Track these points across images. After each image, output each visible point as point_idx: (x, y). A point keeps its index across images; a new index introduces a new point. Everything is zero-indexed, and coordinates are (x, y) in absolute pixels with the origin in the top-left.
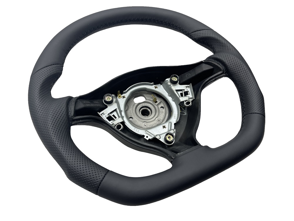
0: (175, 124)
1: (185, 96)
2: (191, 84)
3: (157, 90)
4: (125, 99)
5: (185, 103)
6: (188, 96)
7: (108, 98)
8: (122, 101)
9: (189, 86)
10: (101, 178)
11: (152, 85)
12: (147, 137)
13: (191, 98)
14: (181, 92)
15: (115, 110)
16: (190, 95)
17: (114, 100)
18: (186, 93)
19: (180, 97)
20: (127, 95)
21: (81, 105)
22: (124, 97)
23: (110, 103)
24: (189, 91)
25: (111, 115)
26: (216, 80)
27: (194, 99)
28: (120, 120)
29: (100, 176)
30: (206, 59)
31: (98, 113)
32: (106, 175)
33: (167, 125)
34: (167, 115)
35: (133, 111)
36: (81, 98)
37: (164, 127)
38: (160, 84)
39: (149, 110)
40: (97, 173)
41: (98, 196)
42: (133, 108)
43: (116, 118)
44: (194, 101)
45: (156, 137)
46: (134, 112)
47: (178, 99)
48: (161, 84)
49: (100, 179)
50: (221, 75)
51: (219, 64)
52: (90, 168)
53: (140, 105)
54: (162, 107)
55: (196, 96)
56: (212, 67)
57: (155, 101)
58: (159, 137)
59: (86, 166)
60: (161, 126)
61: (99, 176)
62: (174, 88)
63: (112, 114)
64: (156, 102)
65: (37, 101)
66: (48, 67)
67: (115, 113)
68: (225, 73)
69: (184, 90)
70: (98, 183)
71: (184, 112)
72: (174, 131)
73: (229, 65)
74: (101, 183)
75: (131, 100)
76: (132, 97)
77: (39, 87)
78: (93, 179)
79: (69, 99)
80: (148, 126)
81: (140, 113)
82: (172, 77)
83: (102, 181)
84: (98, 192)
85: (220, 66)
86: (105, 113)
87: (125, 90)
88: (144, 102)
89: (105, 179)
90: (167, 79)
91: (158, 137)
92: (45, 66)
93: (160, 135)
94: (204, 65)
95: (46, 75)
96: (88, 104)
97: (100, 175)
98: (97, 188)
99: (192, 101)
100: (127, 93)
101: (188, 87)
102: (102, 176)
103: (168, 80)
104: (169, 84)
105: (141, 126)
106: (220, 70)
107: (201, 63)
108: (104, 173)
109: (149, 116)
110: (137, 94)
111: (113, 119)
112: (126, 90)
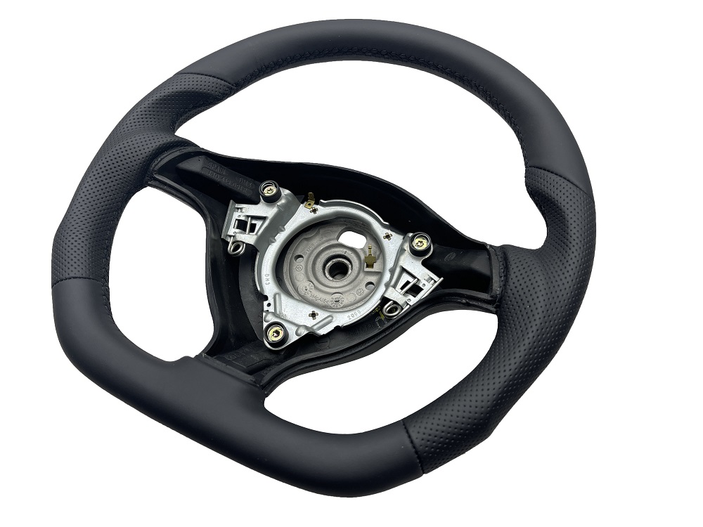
0: (337, 328)
2: (442, 279)
3: (385, 242)
8: (303, 214)
9: (435, 278)
11: (384, 226)
12: (269, 305)
14: (410, 279)
15: (264, 218)
16: (413, 300)
18: (415, 290)
19: (394, 287)
20: (323, 211)
22: (314, 211)
24: (422, 290)
25: (250, 221)
28: (249, 241)
31: (231, 201)
35: (315, 248)
37: (313, 315)
39: (349, 272)
43: (252, 231)
46: (316, 251)
53: (341, 249)
54: (372, 284)
57: (369, 262)
64: (370, 266)
67: (258, 223)
69: (418, 280)
76: (341, 225)
85: (497, 282)
86: (243, 210)
87: (325, 200)
88: (352, 249)
90: (410, 234)
92: (198, 72)
96: (215, 173)
100: (326, 208)
101: (432, 280)
105: (299, 283)
107: (482, 247)
110: (356, 225)
112: (327, 202)
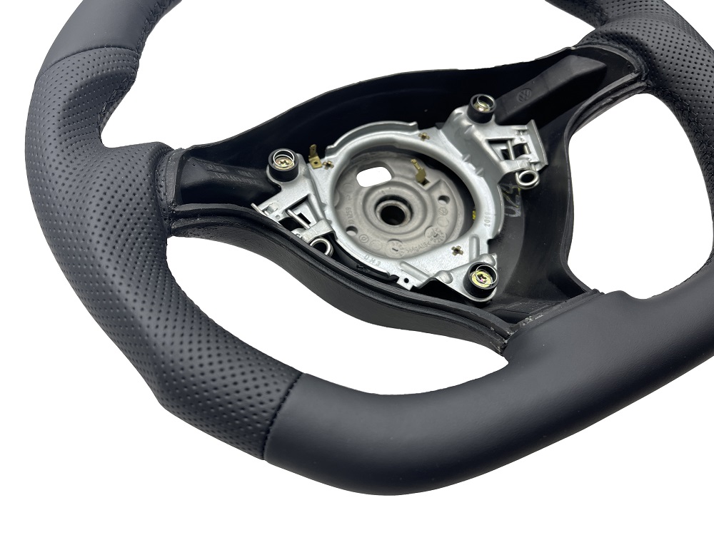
0: (490, 242)
1: (517, 156)
2: (532, 122)
3: (427, 144)
4: (332, 171)
5: (518, 177)
6: (525, 156)
7: (283, 163)
8: (324, 177)
9: (525, 127)
10: (277, 397)
11: (412, 129)
12: (406, 281)
13: (535, 164)
14: (504, 147)
15: (305, 200)
16: (534, 156)
17: (302, 169)
18: (520, 150)
19: (501, 160)
20: (337, 159)
21: (199, 174)
22: (328, 165)
23: (290, 176)
24: (526, 144)
25: (294, 214)
26: (615, 101)
27: (546, 163)
28: (324, 229)
29: (272, 391)
30: (582, 40)
31: (254, 205)
32: (291, 387)
33: (464, 244)
34: (461, 219)
35: (355, 209)
36: (199, 152)
37: (457, 251)
38: (434, 129)
39: (404, 208)
40: (260, 382)
41: (264, 464)
42: (356, 199)
43: (308, 222)
44: (546, 172)
45: (438, 278)
46: (360, 211)
47: (497, 167)
48: (439, 128)
49: (271, 400)
50: (633, 87)
51: (626, 52)
52: (236, 364)
53: (377, 192)
54: (443, 198)
55: (550, 155)
56: (600, 65)
57: (421, 180)
58: (448, 279)
59: (220, 358)
60: (448, 250)
61: (269, 392)
62: (482, 135)
63: (298, 211)
64: (424, 182)
65: (51, 148)
66: (91, 52)
67: (305, 210)
68: (646, 78)
69: (511, 140)
70: (265, 414)
71: (512, 208)
72: (493, 259)
73: (659, 51)
74: (275, 416)
75: (349, 179)
76: (351, 170)
77: (60, 109)
78: (249, 401)
79: (160, 151)
80: (405, 253)
81: (379, 216)
82: (475, 101)
83: (279, 407)
84: (266, 447)
85: (629, 56)
86: (274, 207)
87: (332, 143)
88: (388, 184)
89: (289, 400)
90: (457, 111)
91: (443, 279)
92: (81, 47)
93: (448, 272)
94: (573, 59)
95: (84, 74)
96: (220, 174)
97: (272, 388)
98: (263, 433)
99: (540, 172)
100: (338, 154)
101: (524, 131)
102: (278, 390)
103: (461, 112)
104: (466, 123)
105: (382, 251)
106: (630, 69)
107: (566, 53)
108: (284, 382)
109: (404, 223)
110: (366, 159)
111: (300, 226)
112: (336, 145)
